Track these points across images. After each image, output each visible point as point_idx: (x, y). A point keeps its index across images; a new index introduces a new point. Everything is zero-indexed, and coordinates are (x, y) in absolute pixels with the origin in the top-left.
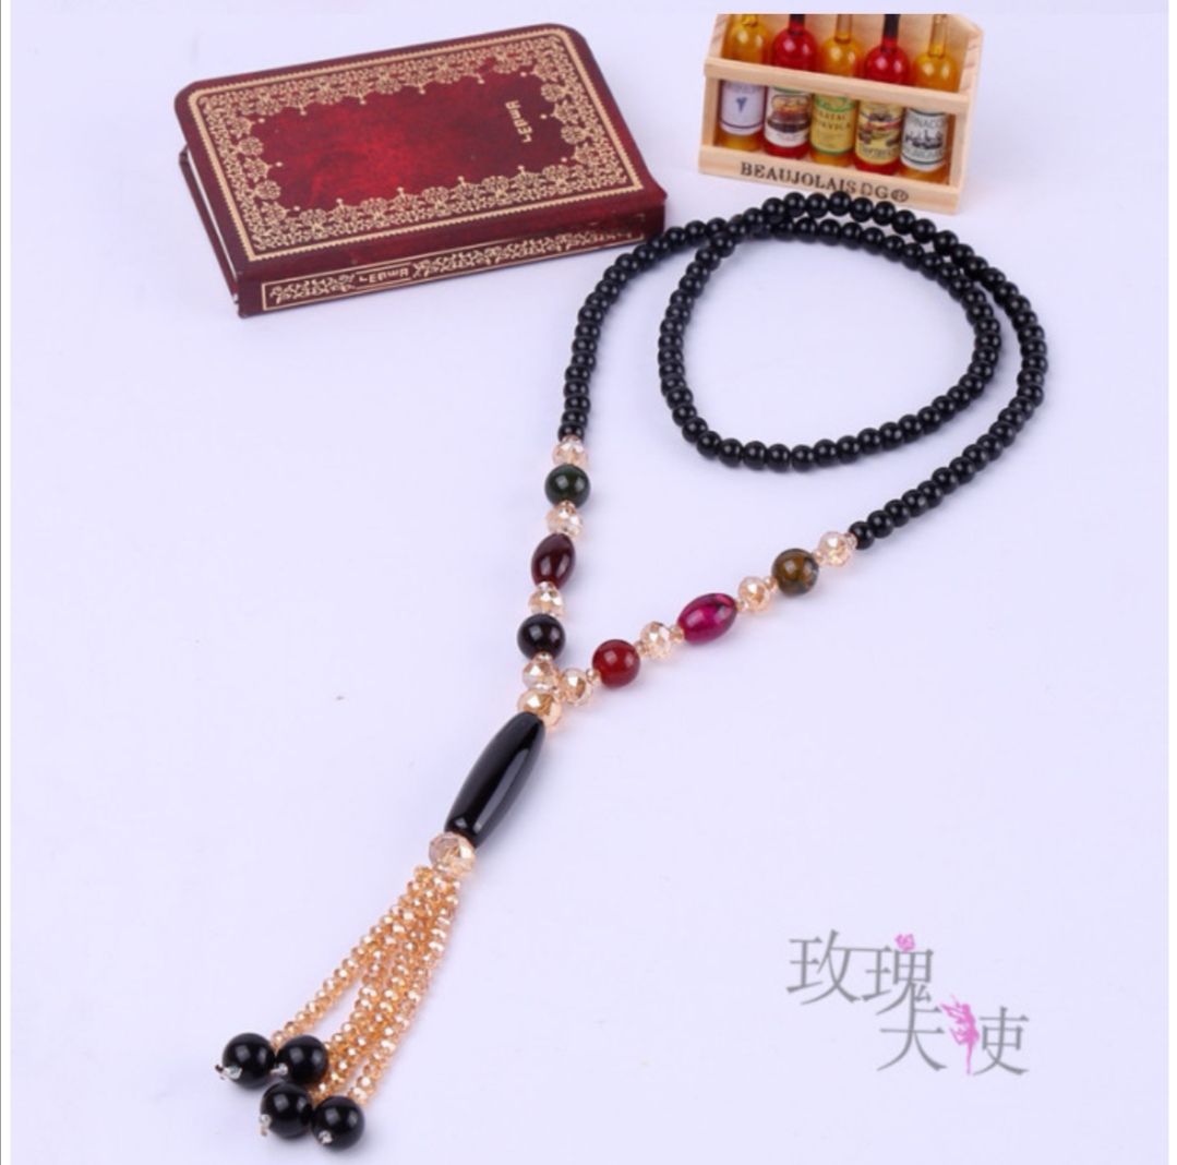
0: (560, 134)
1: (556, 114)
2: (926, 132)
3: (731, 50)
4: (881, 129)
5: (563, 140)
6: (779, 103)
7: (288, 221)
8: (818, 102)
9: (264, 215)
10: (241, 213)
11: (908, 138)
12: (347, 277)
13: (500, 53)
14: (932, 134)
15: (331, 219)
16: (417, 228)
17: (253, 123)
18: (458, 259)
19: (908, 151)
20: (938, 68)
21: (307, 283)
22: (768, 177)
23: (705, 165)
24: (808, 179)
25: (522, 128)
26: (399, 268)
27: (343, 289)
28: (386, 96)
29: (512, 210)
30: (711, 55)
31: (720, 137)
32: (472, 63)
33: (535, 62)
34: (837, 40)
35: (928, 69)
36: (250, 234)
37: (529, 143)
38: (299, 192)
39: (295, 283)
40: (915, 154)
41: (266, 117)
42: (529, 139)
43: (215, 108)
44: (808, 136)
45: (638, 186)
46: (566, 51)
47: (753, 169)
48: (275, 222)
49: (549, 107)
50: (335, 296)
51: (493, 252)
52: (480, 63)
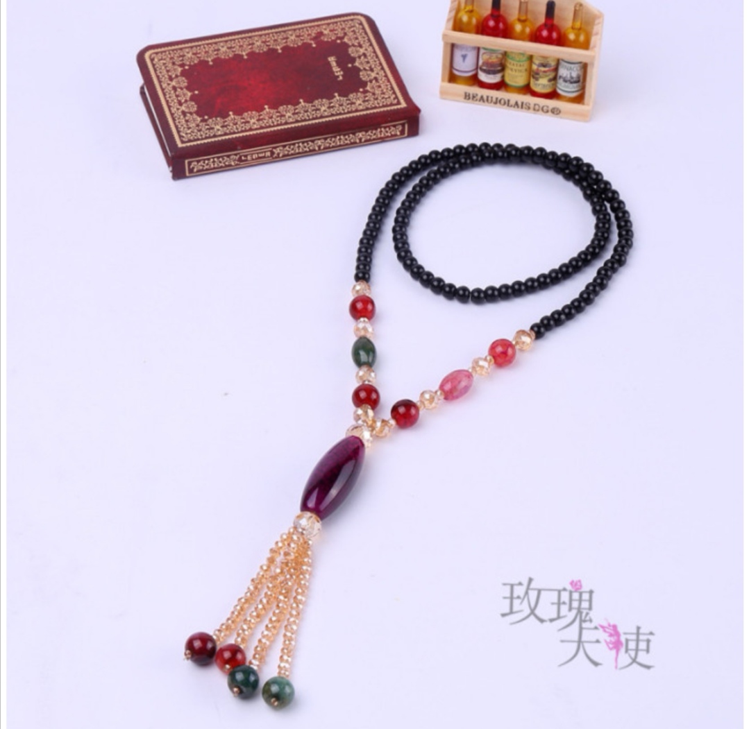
0: (359, 75)
1: (357, 64)
2: (571, 73)
3: (458, 26)
4: (545, 72)
5: (361, 79)
6: (486, 57)
7: (201, 124)
8: (508, 56)
9: (187, 121)
10: (174, 120)
11: (560, 77)
12: (235, 157)
13: (325, 29)
14: (574, 75)
15: (226, 124)
16: (275, 128)
17: (182, 69)
18: (299, 147)
19: (561, 85)
20: (577, 36)
21: (212, 160)
22: (480, 101)
23: (444, 94)
24: (502, 102)
25: (337, 72)
26: (265, 152)
27: (233, 163)
28: (259, 54)
29: (331, 119)
30: (446, 29)
31: (452, 78)
32: (309, 35)
33: (345, 34)
34: (519, 20)
35: (572, 36)
36: (179, 132)
37: (341, 81)
38: (208, 108)
39: (204, 160)
40: (565, 86)
41: (190, 66)
42: (341, 78)
43: (160, 60)
44: (503, 77)
45: (403, 105)
46: (364, 28)
47: (471, 96)
48: (194, 125)
49: (353, 60)
50: (228, 168)
51: (319, 142)
52: (313, 35)
